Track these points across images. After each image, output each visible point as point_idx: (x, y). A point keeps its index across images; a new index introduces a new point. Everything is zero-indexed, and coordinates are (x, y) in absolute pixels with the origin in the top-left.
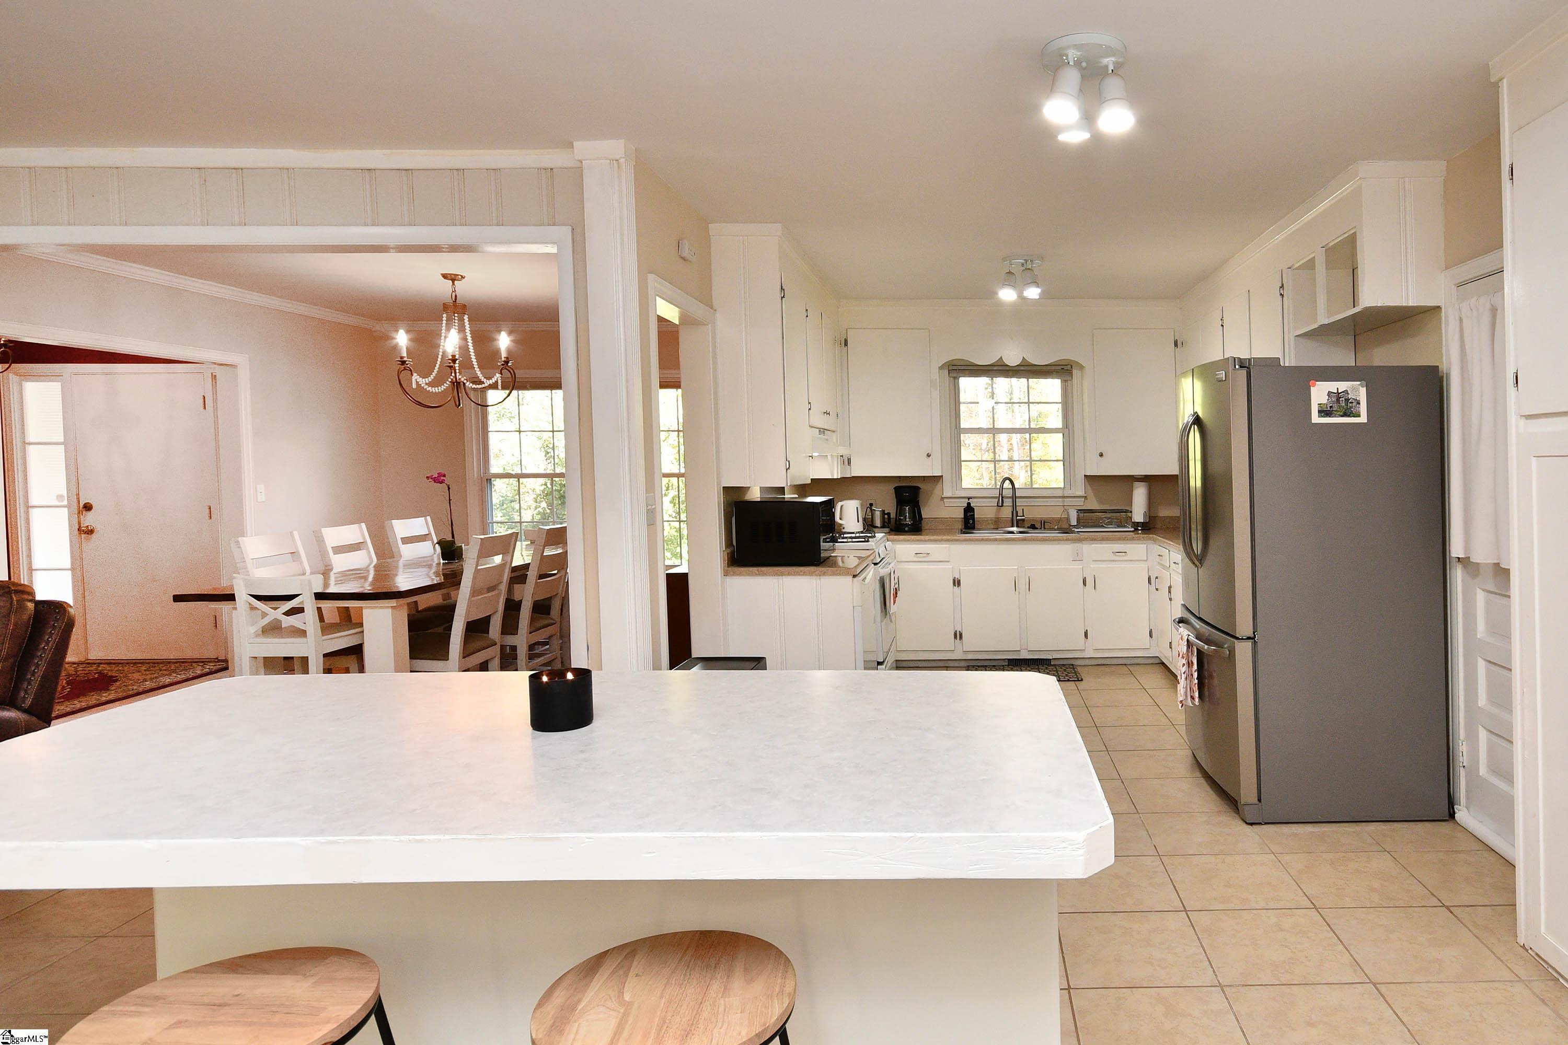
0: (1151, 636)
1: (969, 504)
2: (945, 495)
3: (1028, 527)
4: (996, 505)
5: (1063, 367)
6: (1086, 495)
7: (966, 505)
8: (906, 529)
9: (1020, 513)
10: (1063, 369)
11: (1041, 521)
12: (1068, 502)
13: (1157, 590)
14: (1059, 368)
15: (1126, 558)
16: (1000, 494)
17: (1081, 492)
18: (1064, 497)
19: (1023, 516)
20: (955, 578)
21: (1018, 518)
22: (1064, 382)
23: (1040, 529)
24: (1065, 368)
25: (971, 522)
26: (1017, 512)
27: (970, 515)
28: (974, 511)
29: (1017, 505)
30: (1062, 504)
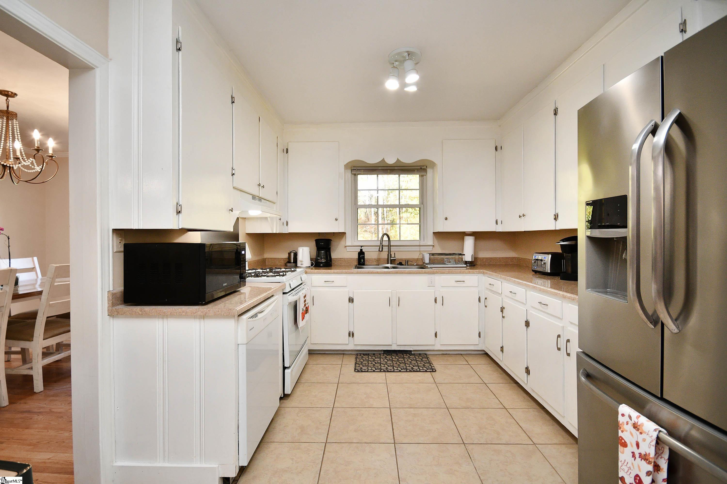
0: (480, 336)
1: (361, 250)
2: (347, 244)
3: (397, 264)
4: (378, 250)
5: (421, 167)
6: (433, 245)
7: (360, 251)
8: (321, 265)
9: (393, 256)
10: (421, 168)
11: (406, 261)
12: (422, 249)
13: (486, 306)
14: (419, 168)
15: (464, 285)
16: (380, 244)
17: (431, 243)
18: (420, 246)
19: (395, 257)
20: (350, 297)
21: (391, 258)
22: (421, 176)
23: (405, 265)
24: (423, 168)
25: (362, 261)
26: (391, 255)
27: (362, 257)
28: (364, 255)
29: (391, 251)
30: (419, 250)
